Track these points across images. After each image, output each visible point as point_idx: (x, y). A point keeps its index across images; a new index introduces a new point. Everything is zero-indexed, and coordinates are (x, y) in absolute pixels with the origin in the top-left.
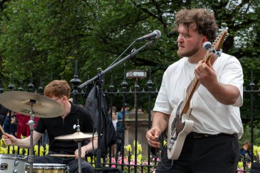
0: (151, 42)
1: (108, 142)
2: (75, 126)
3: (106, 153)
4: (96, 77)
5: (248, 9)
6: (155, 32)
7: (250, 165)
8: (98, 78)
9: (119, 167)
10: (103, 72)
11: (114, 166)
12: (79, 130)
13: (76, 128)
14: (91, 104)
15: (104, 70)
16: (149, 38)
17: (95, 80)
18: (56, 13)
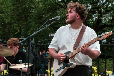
0: (55, 21)
1: (37, 68)
2: (19, 61)
4: (27, 38)
5: (108, 5)
6: (57, 17)
8: (28, 39)
10: (31, 36)
12: (21, 62)
13: (20, 62)
15: (31, 34)
16: (54, 20)
17: (27, 39)
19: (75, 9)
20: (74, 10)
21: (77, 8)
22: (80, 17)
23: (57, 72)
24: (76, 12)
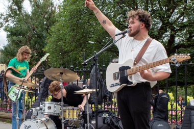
1: (103, 96)
3: (102, 102)
5: (183, 20)
6: (126, 30)
7: (184, 108)
8: (94, 57)
9: (110, 110)
10: (97, 53)
11: (106, 109)
14: (93, 75)
15: (97, 52)
18: (74, 30)
19: (137, 17)
20: (137, 20)
21: (140, 17)
22: (145, 26)
23: (111, 87)
24: (140, 21)
